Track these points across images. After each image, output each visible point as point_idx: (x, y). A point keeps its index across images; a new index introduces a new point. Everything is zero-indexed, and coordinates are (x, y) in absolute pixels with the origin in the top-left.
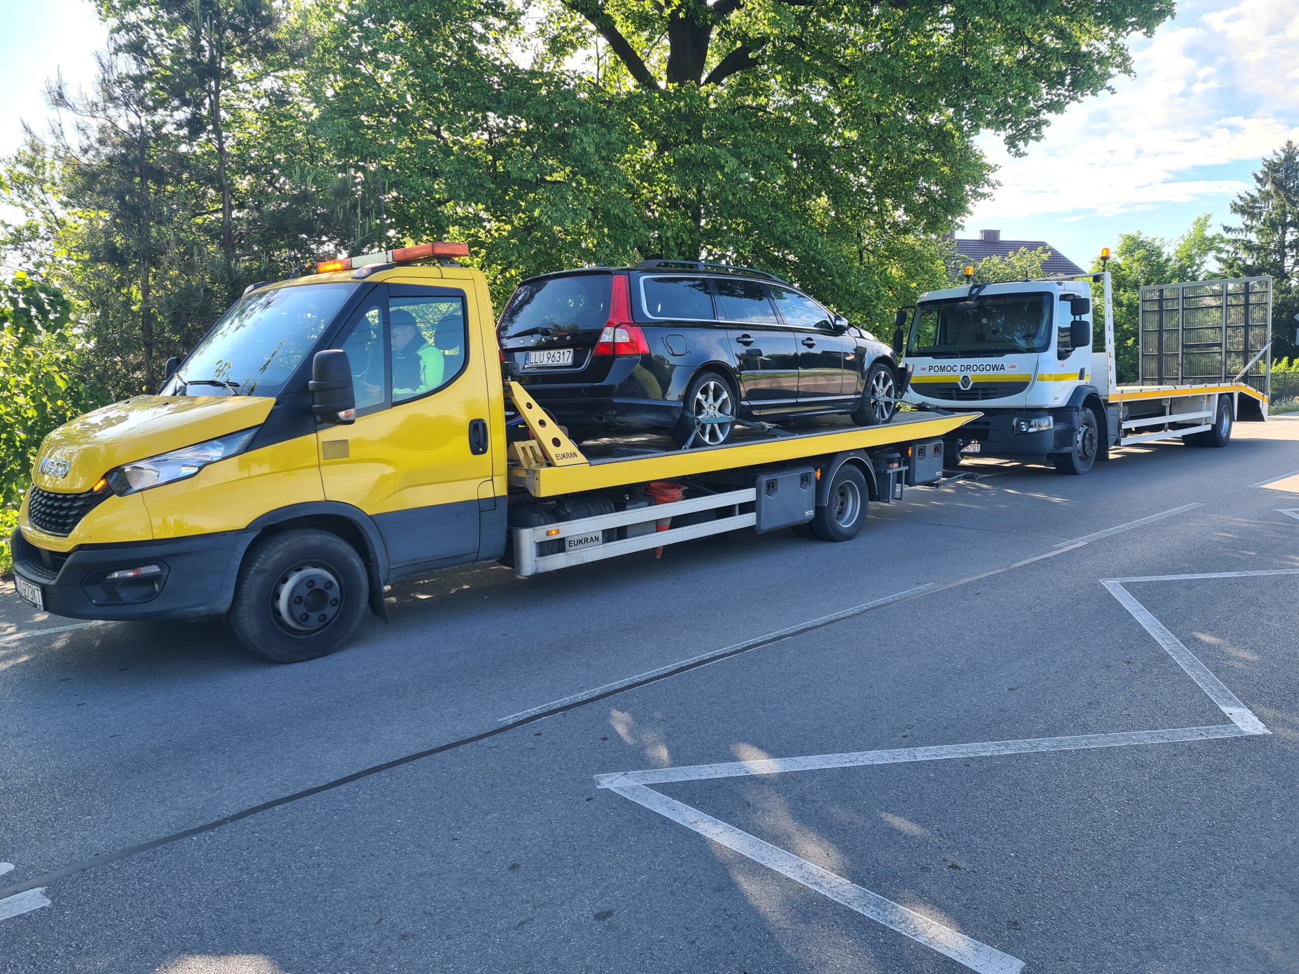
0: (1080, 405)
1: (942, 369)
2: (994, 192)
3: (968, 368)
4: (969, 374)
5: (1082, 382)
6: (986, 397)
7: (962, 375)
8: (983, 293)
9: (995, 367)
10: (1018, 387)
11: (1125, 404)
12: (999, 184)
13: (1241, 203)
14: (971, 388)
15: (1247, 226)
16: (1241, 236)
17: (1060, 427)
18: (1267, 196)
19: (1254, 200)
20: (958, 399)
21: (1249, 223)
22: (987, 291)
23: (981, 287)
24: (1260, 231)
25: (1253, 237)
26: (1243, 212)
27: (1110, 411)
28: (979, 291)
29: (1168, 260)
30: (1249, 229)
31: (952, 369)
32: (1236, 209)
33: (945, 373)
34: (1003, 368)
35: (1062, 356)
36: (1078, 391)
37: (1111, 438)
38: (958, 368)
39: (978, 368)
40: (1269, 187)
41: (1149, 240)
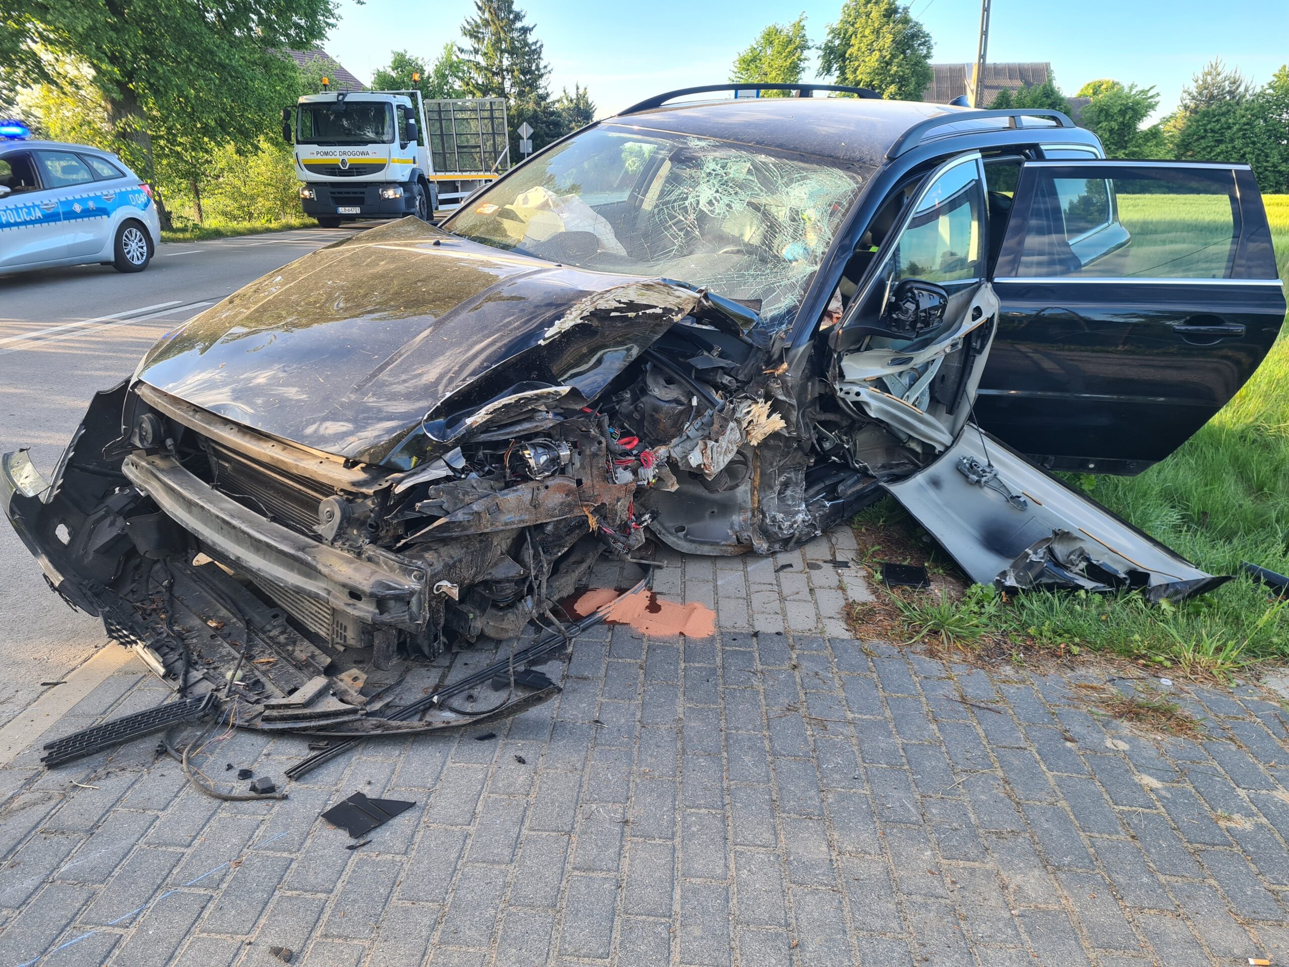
0: (416, 180)
1: (326, 154)
2: (338, 23)
3: (344, 153)
4: (346, 157)
5: (415, 166)
6: (360, 173)
7: (341, 158)
8: (346, 100)
9: (363, 153)
10: (379, 167)
11: (438, 182)
12: (340, 16)
13: (468, 27)
14: (349, 168)
15: (475, 49)
16: (472, 58)
17: (407, 195)
18: (487, 23)
19: (478, 26)
20: (340, 176)
21: (476, 46)
22: (348, 99)
23: (344, 95)
24: (485, 54)
25: (480, 59)
26: (471, 36)
27: (431, 185)
28: (344, 98)
29: (429, 77)
30: (476, 51)
31: (333, 154)
32: (466, 32)
33: (329, 157)
34: (368, 154)
35: (403, 147)
36: (413, 171)
37: (434, 206)
38: (338, 153)
39: (351, 154)
40: (487, 15)
41: (413, 58)
